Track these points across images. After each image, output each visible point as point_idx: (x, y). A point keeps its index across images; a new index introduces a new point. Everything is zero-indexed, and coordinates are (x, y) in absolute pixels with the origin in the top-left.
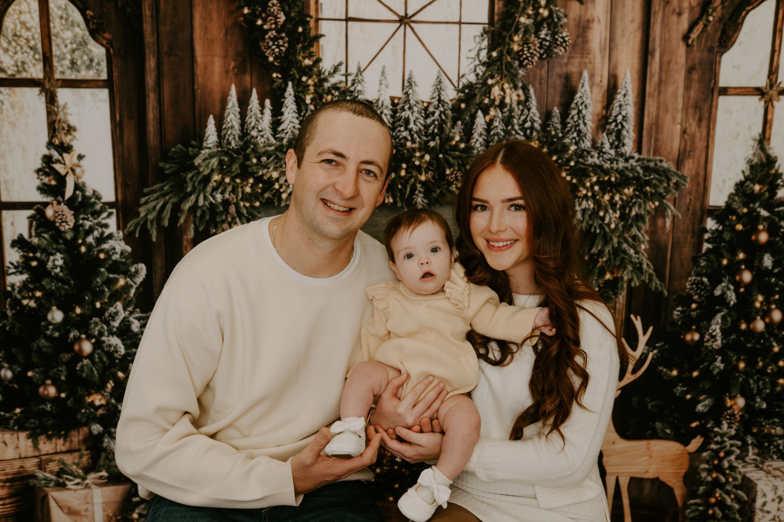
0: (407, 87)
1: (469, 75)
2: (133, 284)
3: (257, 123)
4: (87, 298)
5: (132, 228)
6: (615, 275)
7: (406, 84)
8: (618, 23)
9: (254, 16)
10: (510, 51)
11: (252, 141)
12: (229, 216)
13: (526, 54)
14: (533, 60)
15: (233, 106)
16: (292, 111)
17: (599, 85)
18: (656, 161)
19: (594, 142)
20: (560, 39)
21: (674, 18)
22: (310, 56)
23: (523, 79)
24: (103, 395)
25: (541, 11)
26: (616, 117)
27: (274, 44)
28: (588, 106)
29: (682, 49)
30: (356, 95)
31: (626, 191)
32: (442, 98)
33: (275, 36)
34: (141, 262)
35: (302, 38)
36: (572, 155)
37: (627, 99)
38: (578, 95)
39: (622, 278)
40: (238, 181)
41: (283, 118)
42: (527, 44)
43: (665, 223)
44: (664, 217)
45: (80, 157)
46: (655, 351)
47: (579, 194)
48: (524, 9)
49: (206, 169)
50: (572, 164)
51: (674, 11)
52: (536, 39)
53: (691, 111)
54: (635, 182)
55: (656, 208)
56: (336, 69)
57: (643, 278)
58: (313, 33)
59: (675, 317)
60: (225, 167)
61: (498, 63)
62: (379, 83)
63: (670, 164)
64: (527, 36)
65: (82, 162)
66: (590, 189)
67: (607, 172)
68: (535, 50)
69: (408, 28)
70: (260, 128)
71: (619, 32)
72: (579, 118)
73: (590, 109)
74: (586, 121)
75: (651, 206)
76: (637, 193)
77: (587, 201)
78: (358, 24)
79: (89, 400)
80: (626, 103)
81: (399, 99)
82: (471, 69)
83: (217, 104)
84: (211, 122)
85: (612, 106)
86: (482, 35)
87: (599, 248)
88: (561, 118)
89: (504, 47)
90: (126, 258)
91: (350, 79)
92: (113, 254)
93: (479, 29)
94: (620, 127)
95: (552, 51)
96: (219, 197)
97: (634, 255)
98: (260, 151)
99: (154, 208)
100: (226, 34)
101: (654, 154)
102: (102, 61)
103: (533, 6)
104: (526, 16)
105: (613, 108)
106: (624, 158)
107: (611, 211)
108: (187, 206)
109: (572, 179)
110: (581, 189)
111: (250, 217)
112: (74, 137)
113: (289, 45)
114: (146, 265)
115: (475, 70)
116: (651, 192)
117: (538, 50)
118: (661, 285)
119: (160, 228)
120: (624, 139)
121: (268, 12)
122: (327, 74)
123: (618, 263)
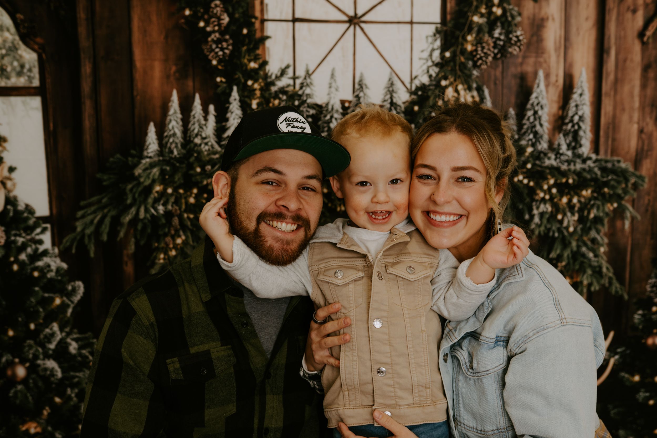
0: (358, 89)
1: (422, 76)
2: (69, 303)
3: (201, 130)
4: (20, 319)
5: (68, 244)
6: (575, 280)
7: (357, 86)
8: (573, 21)
9: (195, 18)
10: (463, 51)
11: (196, 148)
12: (172, 229)
13: (480, 54)
14: (488, 61)
15: (175, 112)
16: (237, 117)
17: (554, 85)
18: (613, 161)
19: (551, 143)
20: (514, 39)
21: (629, 15)
22: (256, 59)
23: (477, 80)
24: (38, 423)
25: (494, 9)
26: (573, 117)
27: (217, 47)
28: (544, 107)
29: (637, 47)
30: (305, 98)
31: (584, 193)
32: (395, 100)
33: (218, 39)
34: (79, 280)
35: (247, 41)
36: (528, 157)
37: (584, 99)
38: (534, 95)
39: (581, 282)
40: (181, 191)
41: (228, 124)
42: (481, 43)
43: (623, 224)
44: (623, 218)
45: (11, 169)
46: (617, 357)
47: (537, 198)
48: (477, 7)
49: (147, 179)
50: (529, 166)
51: (628, 8)
52: (490, 39)
53: (648, 110)
54: (593, 183)
55: (615, 209)
56: (283, 72)
57: (603, 282)
58: (258, 35)
59: (636, 321)
60: (167, 177)
61: (452, 64)
62: (327, 86)
63: (627, 165)
64: (481, 35)
65: (14, 175)
66: (547, 192)
67: (564, 174)
68: (489, 49)
69: (358, 28)
70: (204, 135)
71: (573, 30)
72: (535, 119)
73: (546, 110)
74: (542, 122)
75: (610, 207)
76: (595, 195)
77: (545, 204)
78: (305, 25)
79: (24, 428)
80: (583, 102)
81: (350, 102)
82: (423, 71)
83: (158, 111)
84: (152, 130)
85: (568, 107)
86: (435, 35)
87: (558, 252)
88: (517, 119)
89: (457, 47)
90: (62, 276)
91: (298, 82)
92: (49, 271)
93: (431, 29)
94: (576, 127)
95: (506, 51)
96: (161, 209)
97: (593, 259)
98: (204, 159)
99: (92, 222)
100: (166, 37)
101: (612, 155)
102: (34, 67)
103: (486, 5)
104: (479, 15)
105: (569, 108)
106: (582, 158)
107: (569, 214)
108: (127, 218)
109: (529, 182)
110: (538, 191)
111: (195, 229)
112: (5, 148)
113: (233, 47)
114: (84, 283)
115: (428, 72)
116: (609, 193)
117: (492, 49)
118: (621, 289)
119: (99, 242)
120: (581, 140)
121: (211, 14)
122: (273, 77)
123: (577, 267)
